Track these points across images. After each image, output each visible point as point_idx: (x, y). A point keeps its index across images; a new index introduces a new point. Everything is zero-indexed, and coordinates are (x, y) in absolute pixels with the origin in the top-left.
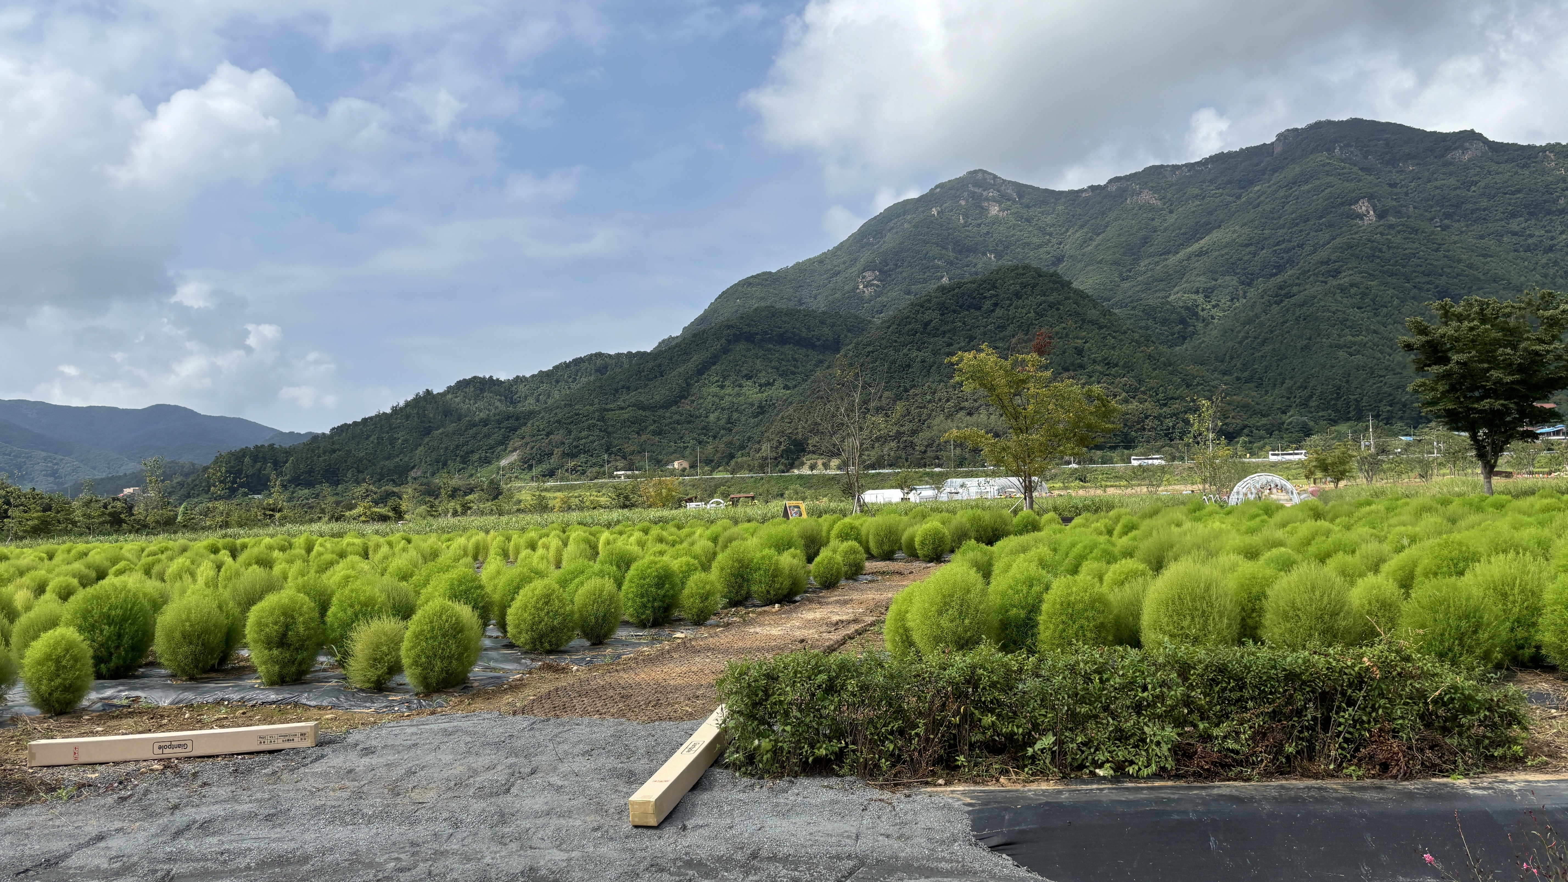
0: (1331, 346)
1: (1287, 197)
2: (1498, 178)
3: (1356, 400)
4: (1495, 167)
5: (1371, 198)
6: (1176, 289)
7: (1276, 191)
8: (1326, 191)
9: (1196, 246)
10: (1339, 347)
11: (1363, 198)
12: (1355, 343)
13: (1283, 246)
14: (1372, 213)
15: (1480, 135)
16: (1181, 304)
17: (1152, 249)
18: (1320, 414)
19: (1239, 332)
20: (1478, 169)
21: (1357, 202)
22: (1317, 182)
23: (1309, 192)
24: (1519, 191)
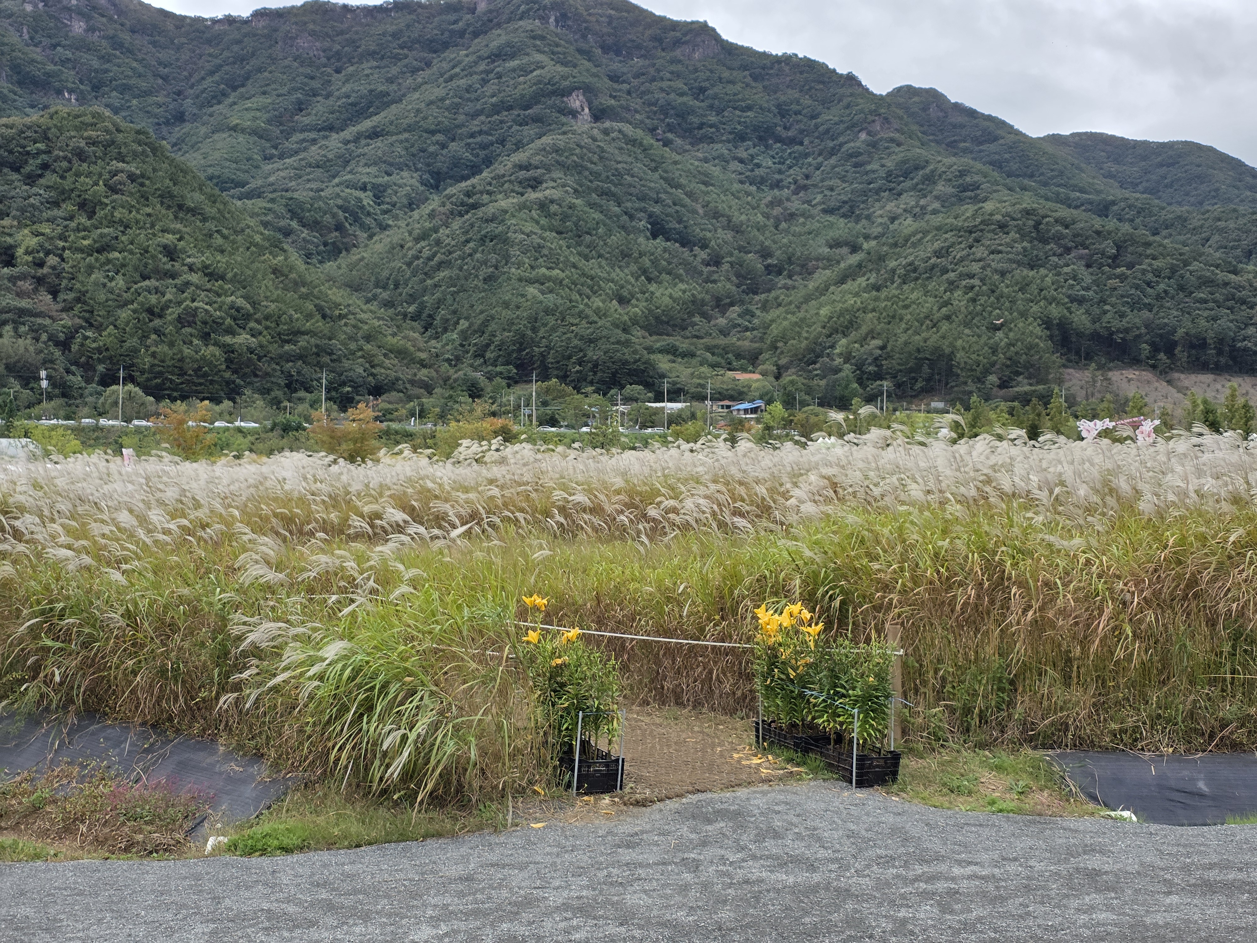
0: (520, 280)
1: (487, 72)
2: (730, 89)
3: (541, 353)
4: (726, 74)
5: (588, 90)
6: (337, 180)
7: (476, 63)
8: (535, 73)
9: (367, 124)
10: (530, 282)
11: (578, 89)
12: (549, 279)
13: (479, 139)
14: (587, 110)
15: (714, 30)
16: (340, 202)
17: (306, 120)
18: (499, 369)
19: (410, 249)
20: (708, 74)
21: (570, 94)
22: (526, 60)
23: (514, 70)
24: (749, 108)
